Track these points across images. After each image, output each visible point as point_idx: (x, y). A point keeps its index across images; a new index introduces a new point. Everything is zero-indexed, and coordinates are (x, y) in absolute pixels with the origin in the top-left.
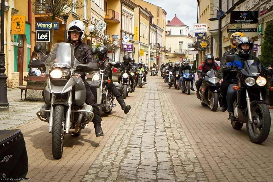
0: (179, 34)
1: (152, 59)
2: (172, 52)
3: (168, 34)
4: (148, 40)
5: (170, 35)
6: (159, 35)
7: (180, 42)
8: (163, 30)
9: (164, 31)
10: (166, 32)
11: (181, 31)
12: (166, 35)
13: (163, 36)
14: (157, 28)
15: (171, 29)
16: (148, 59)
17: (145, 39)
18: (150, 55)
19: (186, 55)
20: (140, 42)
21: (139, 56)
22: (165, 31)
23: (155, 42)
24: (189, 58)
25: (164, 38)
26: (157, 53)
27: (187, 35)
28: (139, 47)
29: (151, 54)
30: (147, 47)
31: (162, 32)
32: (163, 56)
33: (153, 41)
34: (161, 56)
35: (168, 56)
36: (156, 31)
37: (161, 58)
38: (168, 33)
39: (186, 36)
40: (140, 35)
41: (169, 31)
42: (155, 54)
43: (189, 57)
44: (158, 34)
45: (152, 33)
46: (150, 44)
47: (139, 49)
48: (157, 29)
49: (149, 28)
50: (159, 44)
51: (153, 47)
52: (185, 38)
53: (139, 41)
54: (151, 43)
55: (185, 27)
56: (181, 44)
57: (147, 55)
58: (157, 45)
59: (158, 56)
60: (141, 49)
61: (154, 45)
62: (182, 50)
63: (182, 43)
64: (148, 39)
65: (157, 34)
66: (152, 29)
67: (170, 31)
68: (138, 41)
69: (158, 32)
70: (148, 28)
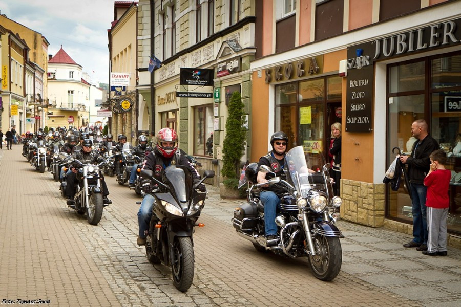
0: (68, 78)
1: (29, 120)
2: (58, 107)
3: (52, 78)
4: (22, 88)
5: (54, 79)
6: (39, 79)
7: (69, 92)
8: (44, 71)
9: (45, 73)
10: (49, 74)
11: (71, 73)
12: (48, 80)
13: (44, 81)
14: (36, 67)
15: (55, 69)
16: (22, 120)
17: (18, 86)
18: (27, 114)
19: (79, 112)
20: (11, 93)
21: (10, 116)
22: (47, 73)
23: (32, 93)
24: (83, 117)
25: (45, 85)
26: (36, 110)
27: (81, 81)
28: (11, 101)
29: (28, 112)
30: (22, 100)
31: (42, 74)
32: (44, 115)
33: (30, 91)
34: (41, 115)
35: (52, 114)
36: (34, 74)
37: (41, 117)
38: (52, 76)
39: (78, 82)
40: (12, 81)
41: (52, 73)
42: (33, 111)
43: (84, 115)
44: (37, 77)
45: (29, 76)
46: (25, 95)
47: (10, 104)
48: (35, 69)
49: (24, 68)
50: (39, 95)
51: (29, 99)
52: (77, 84)
53: (10, 90)
54: (26, 93)
55: (76, 68)
56: (71, 94)
57: (21, 113)
58: (37, 97)
59: (37, 114)
60: (12, 105)
61: (32, 97)
62: (72, 104)
63: (72, 92)
64: (22, 86)
65: (35, 79)
66: (29, 70)
67: (55, 73)
68: (8, 90)
69: (37, 75)
70: (22, 69)
